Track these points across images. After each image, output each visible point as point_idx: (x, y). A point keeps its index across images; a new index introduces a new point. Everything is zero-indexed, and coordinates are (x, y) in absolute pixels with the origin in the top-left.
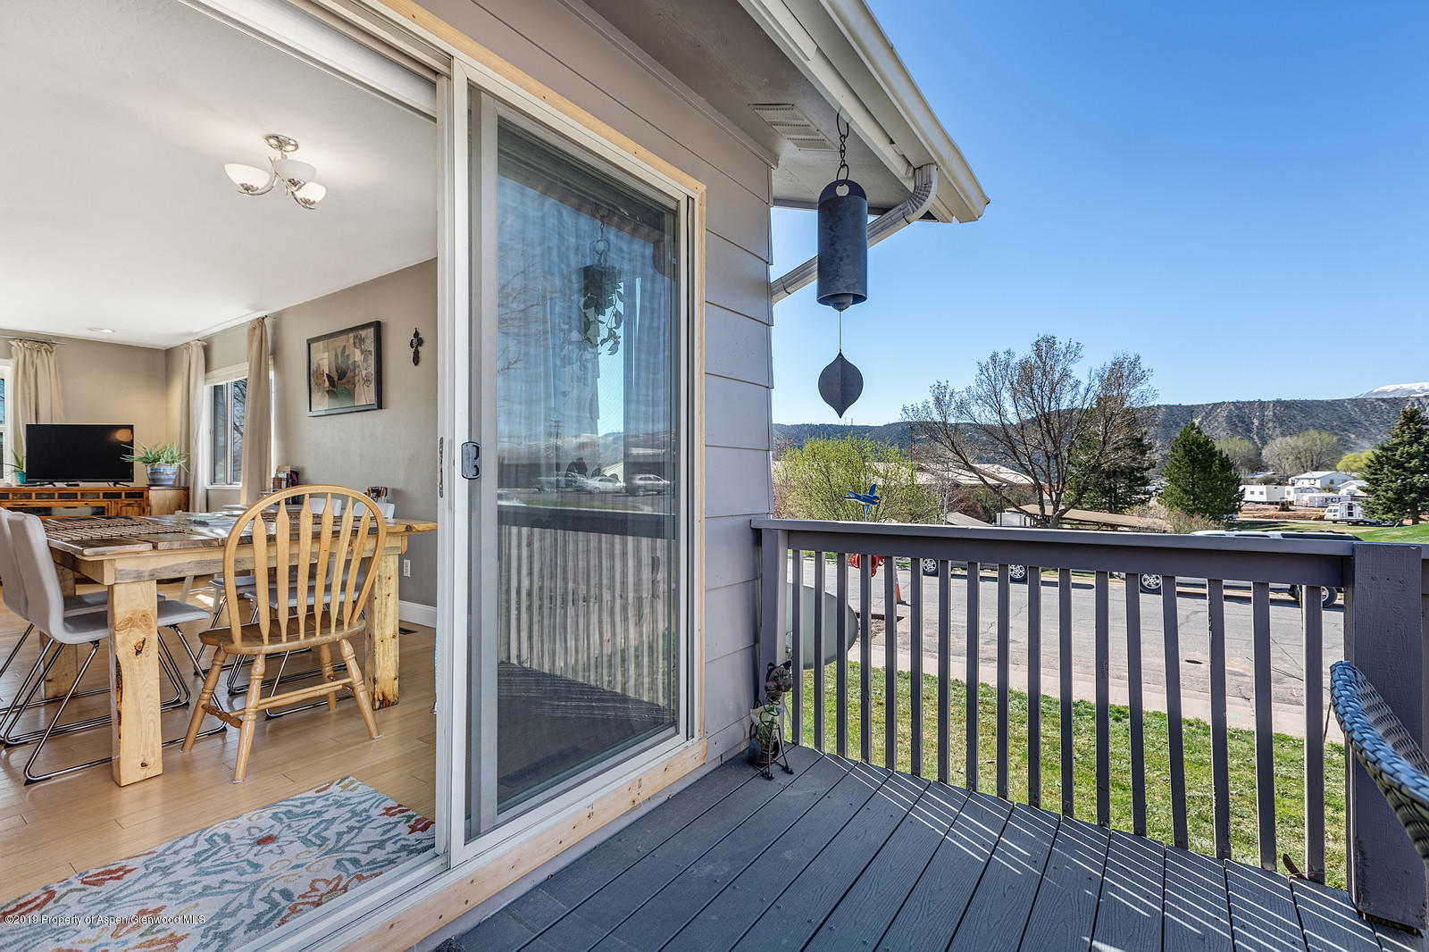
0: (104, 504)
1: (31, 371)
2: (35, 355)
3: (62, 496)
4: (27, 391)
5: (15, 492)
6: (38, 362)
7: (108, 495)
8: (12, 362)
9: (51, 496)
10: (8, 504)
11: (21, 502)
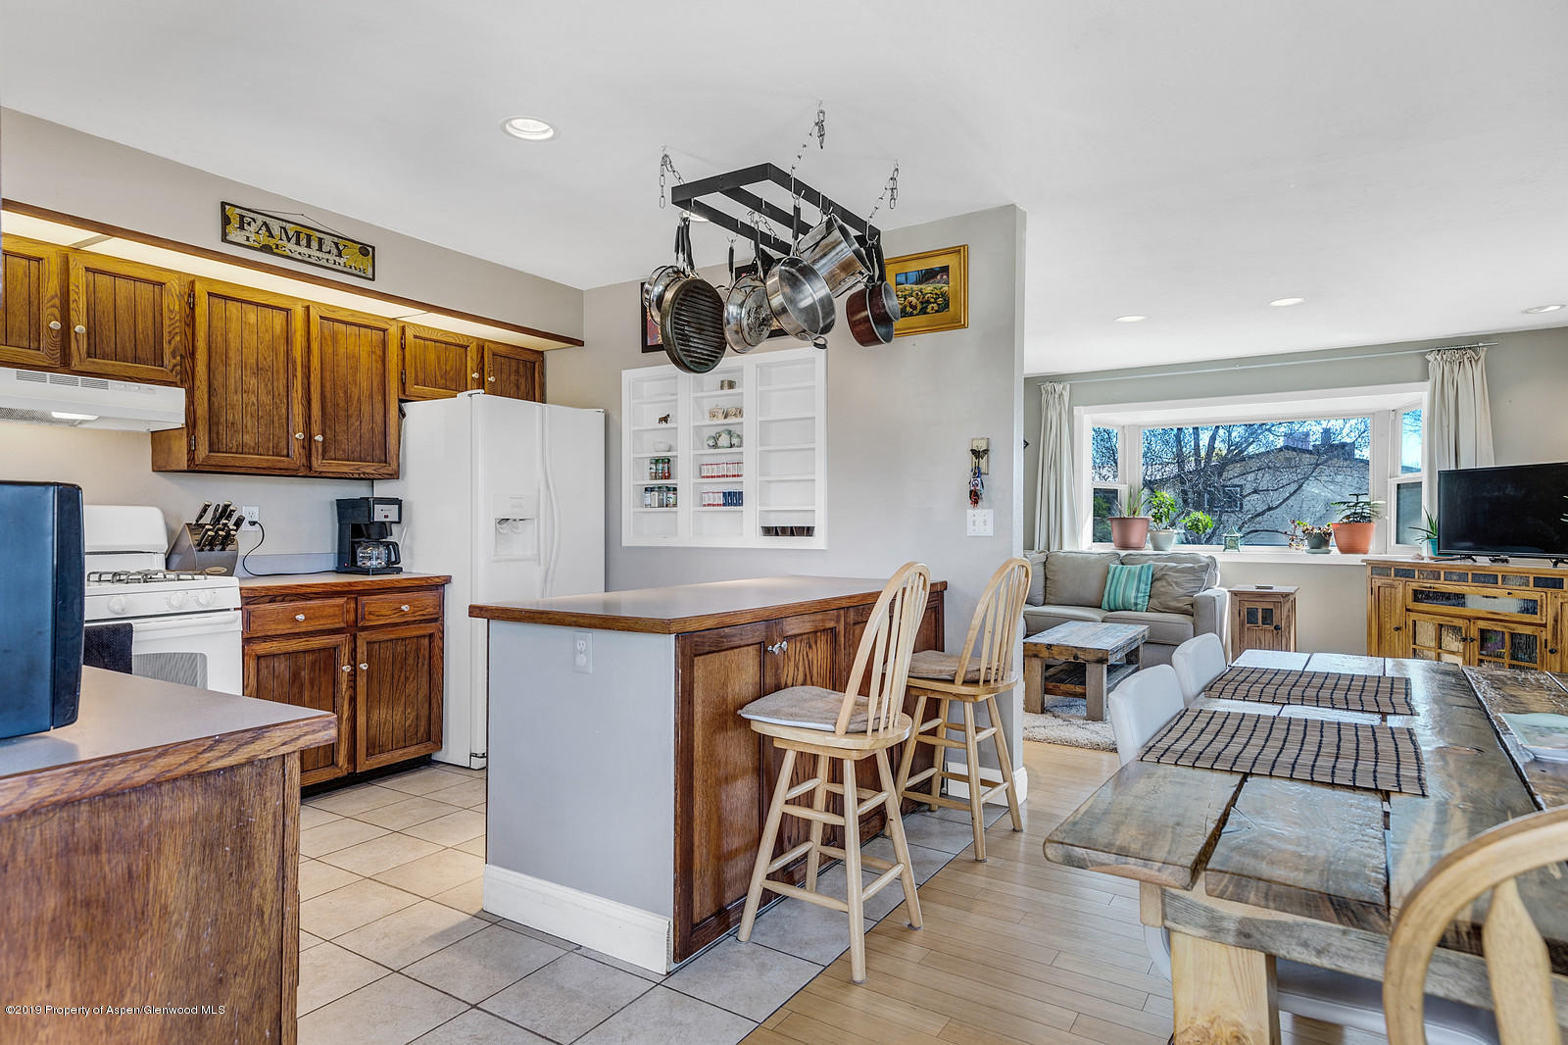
0: (1536, 596)
1: (1450, 393)
2: (1456, 369)
3: (1477, 578)
4: (1445, 423)
5: (1421, 568)
6: (1460, 378)
7: (1542, 582)
8: (1428, 385)
9: (1463, 577)
10: (1415, 585)
11: (1428, 584)
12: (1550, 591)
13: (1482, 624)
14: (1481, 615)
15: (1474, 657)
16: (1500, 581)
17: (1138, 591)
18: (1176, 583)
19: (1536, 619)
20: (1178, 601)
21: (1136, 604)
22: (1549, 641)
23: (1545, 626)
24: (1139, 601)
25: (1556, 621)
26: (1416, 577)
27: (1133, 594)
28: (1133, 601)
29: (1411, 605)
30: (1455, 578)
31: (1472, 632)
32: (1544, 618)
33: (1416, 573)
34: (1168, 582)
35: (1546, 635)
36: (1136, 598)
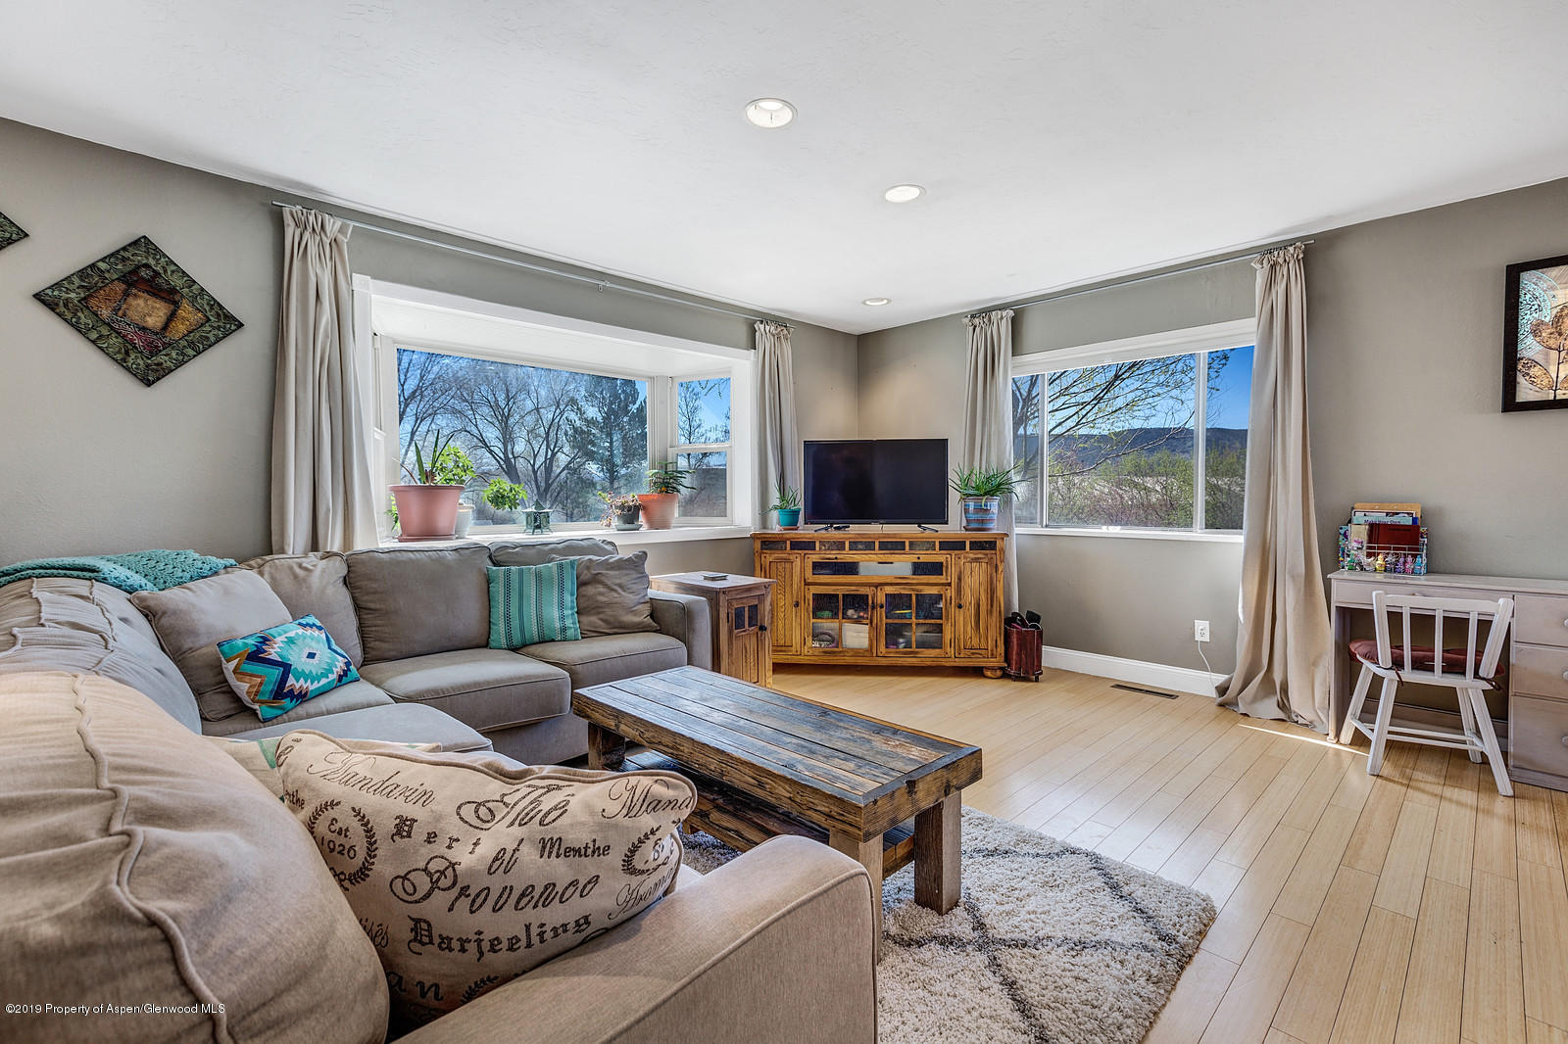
7: (947, 545)
10: (816, 558)
11: (833, 555)
12: (954, 553)
13: (889, 590)
14: (888, 581)
15: (881, 621)
16: (907, 548)
17: (561, 606)
18: (620, 586)
19: (941, 579)
20: (635, 613)
21: (564, 629)
22: (953, 598)
23: (950, 584)
24: (569, 622)
25: (960, 579)
26: (817, 548)
27: (556, 614)
28: (558, 625)
29: (811, 578)
30: (860, 547)
31: (879, 599)
32: (949, 578)
33: (817, 544)
34: (606, 586)
35: (951, 593)
36: (562, 618)
